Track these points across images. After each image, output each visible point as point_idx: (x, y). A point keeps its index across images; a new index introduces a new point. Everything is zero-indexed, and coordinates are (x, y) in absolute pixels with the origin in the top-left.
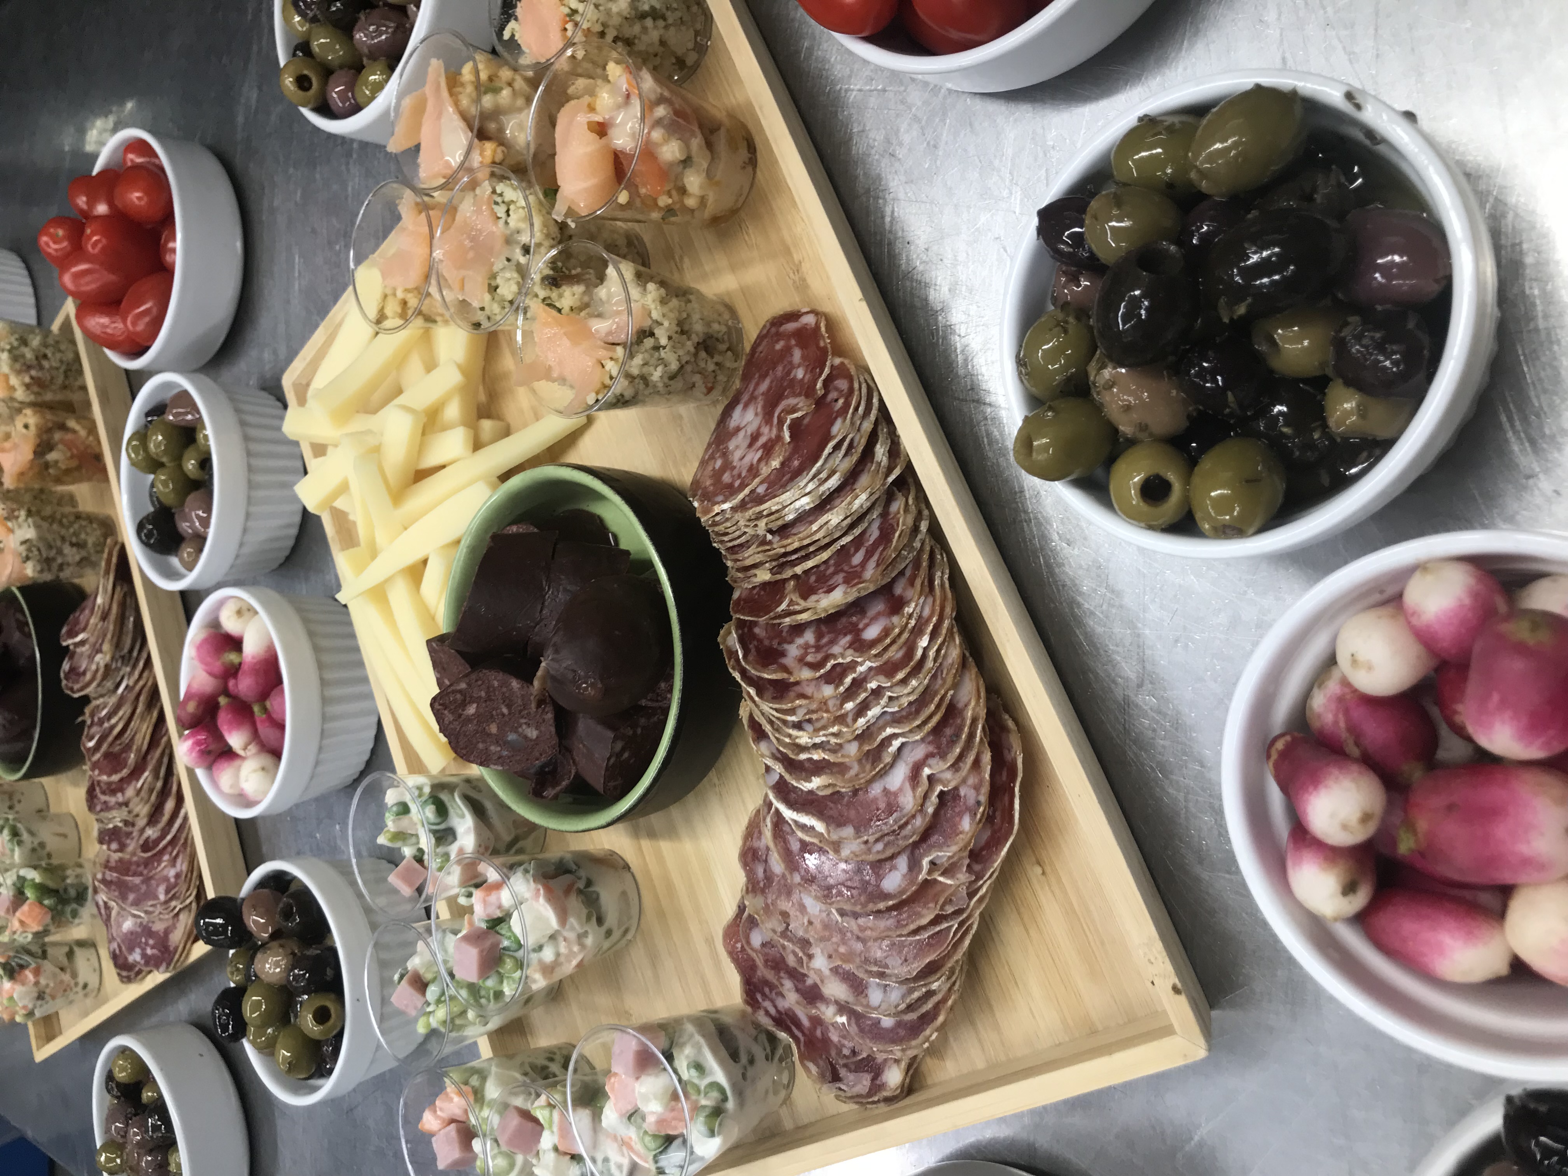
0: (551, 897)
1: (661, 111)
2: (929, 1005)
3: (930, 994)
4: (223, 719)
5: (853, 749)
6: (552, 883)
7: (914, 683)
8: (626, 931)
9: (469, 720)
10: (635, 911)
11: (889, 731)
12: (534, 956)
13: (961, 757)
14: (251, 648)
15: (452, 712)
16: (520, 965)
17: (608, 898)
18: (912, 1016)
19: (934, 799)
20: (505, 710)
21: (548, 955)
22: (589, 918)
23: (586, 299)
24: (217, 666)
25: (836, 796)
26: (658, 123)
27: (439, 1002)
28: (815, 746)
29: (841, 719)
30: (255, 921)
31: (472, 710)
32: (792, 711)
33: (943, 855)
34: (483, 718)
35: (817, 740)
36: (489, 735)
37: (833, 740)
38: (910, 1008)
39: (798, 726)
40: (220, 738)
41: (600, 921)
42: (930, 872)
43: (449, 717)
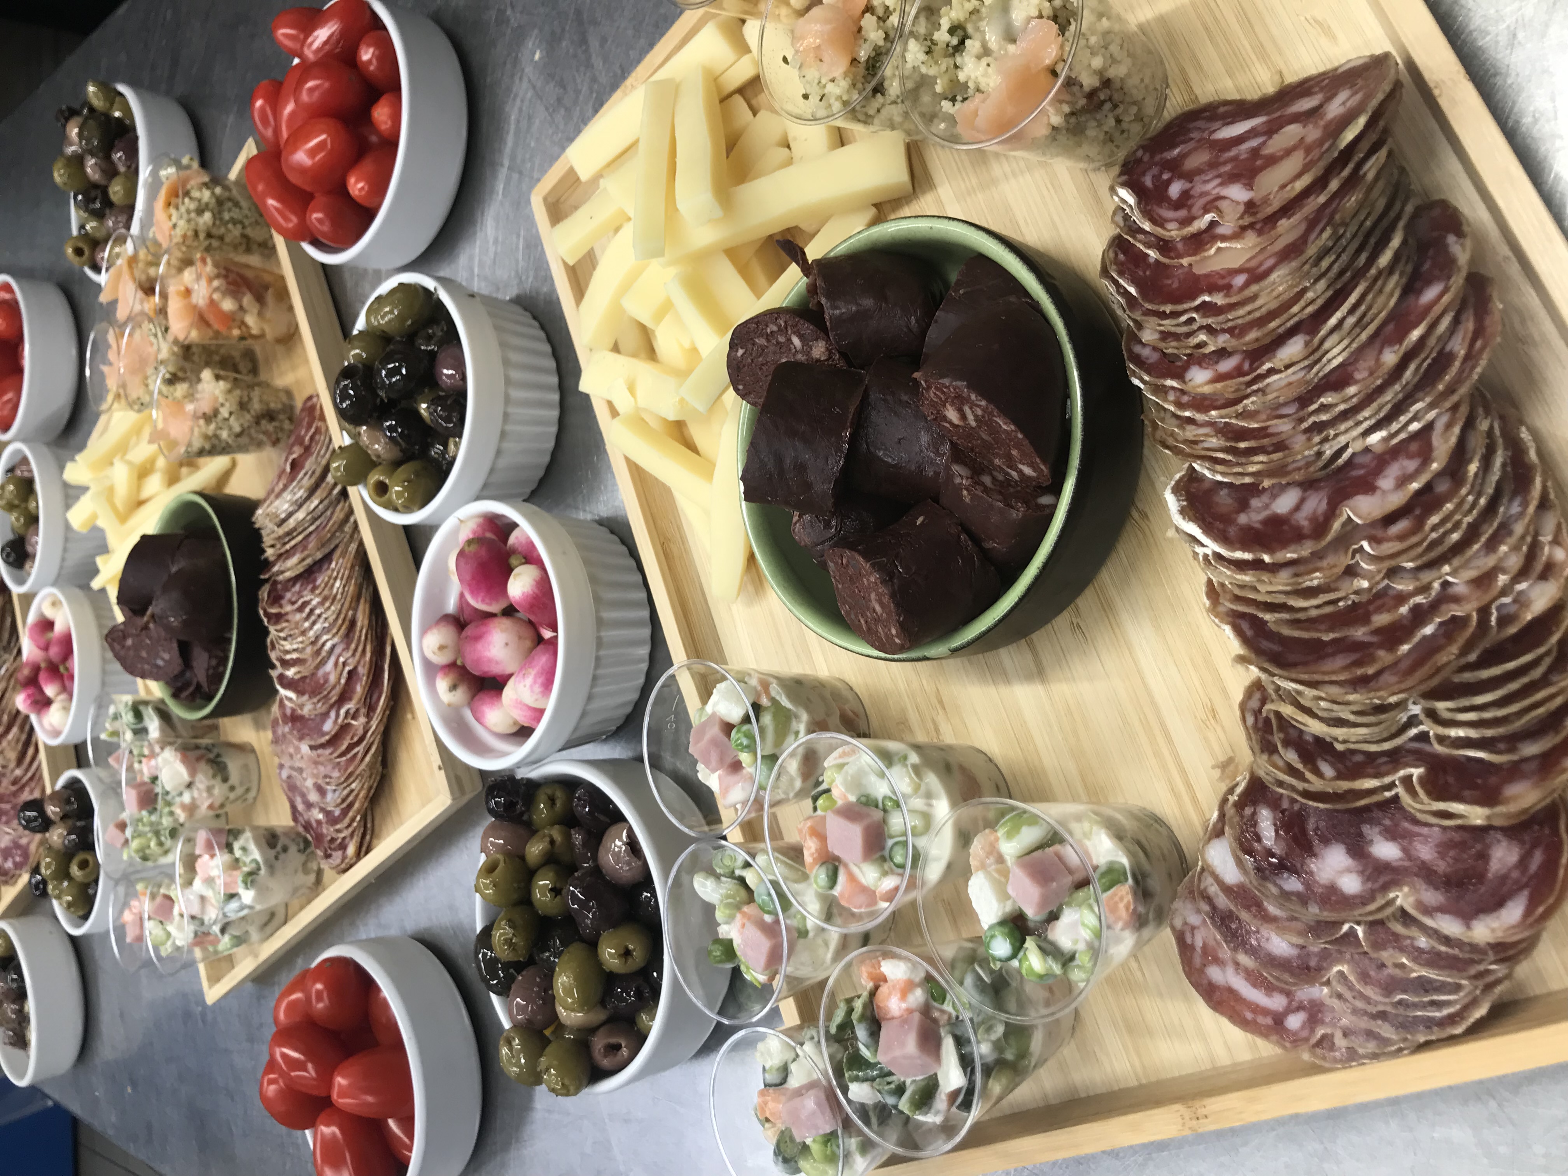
0: (185, 760)
1: (216, 283)
2: (351, 798)
3: (352, 791)
4: (42, 677)
5: (309, 650)
6: (189, 753)
7: (333, 608)
8: (248, 790)
9: (129, 648)
10: (255, 778)
11: (325, 637)
12: (178, 800)
13: (355, 650)
14: (58, 628)
15: (119, 644)
16: (169, 804)
17: (234, 766)
18: (344, 805)
19: (345, 674)
20: (148, 642)
21: (186, 798)
22: (214, 776)
23: (191, 391)
24: (42, 642)
25: (303, 678)
26: (216, 289)
27: (133, 837)
28: (294, 650)
29: (304, 633)
30: (52, 810)
31: (129, 642)
32: (281, 630)
33: (351, 706)
34: (136, 647)
35: (295, 646)
36: (143, 658)
37: (301, 646)
38: (343, 801)
39: (285, 639)
40: (41, 691)
41: (225, 780)
42: (346, 717)
43: (117, 647)
